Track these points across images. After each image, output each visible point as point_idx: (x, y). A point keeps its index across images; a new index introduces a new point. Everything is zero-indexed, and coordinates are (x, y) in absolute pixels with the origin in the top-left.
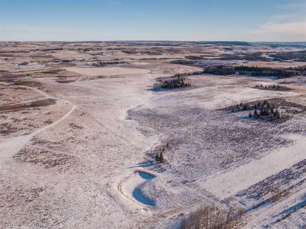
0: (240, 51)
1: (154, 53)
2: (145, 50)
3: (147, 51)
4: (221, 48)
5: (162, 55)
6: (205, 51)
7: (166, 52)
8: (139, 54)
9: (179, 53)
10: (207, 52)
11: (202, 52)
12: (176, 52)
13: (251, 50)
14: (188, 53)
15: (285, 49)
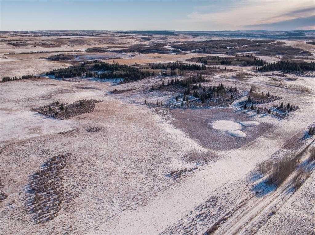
0: (158, 41)
1: (52, 44)
2: (41, 42)
3: (43, 42)
4: (139, 37)
5: (61, 47)
6: (117, 42)
7: (68, 43)
9: (83, 45)
10: (120, 42)
11: (114, 42)
12: (80, 44)
13: (170, 40)
14: (95, 44)
15: (205, 38)
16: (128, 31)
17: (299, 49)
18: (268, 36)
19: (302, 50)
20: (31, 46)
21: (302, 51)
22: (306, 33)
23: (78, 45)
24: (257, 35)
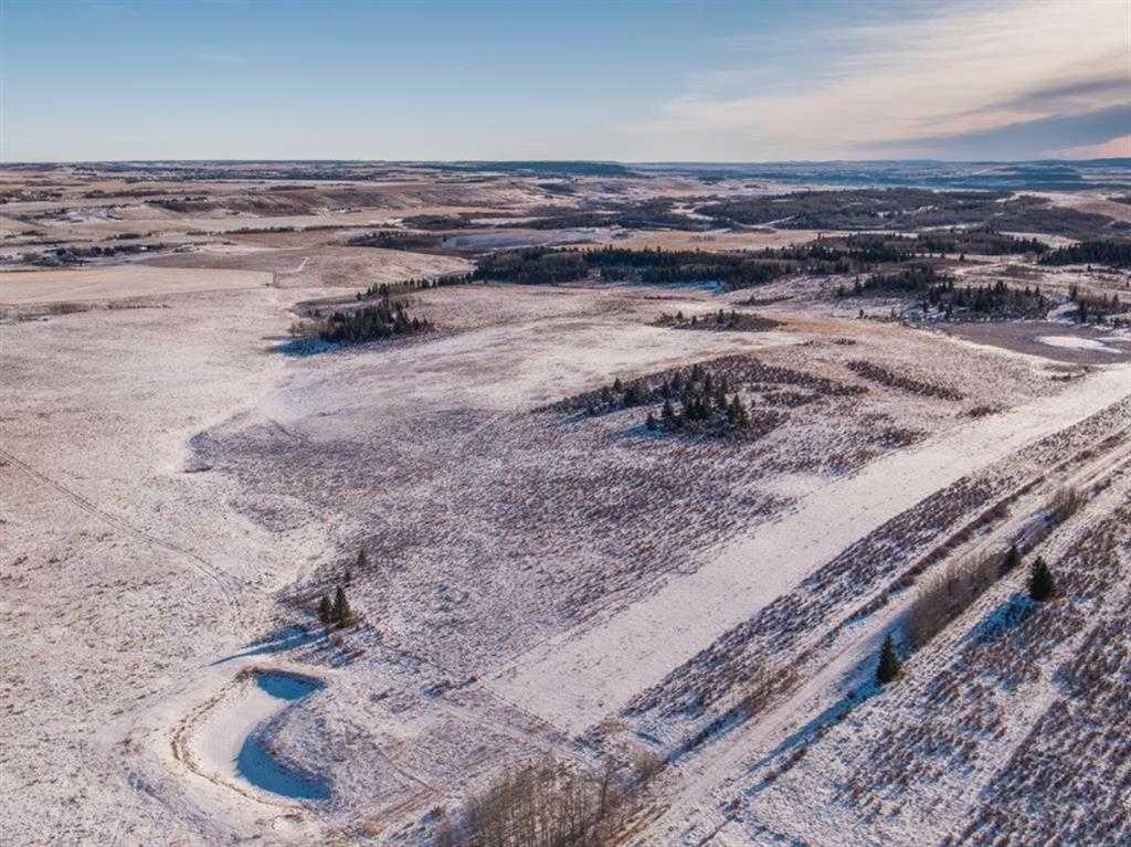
0: (599, 195)
1: (283, 206)
2: (246, 197)
3: (255, 199)
4: (534, 184)
5: (313, 214)
6: (474, 199)
7: (329, 201)
8: (220, 212)
9: (378, 207)
10: (484, 199)
11: (467, 200)
12: (367, 204)
13: (636, 193)
14: (413, 206)
15: (747, 187)
16: (459, 163)
17: (1099, 217)
18: (954, 179)
19: (1110, 219)
20: (225, 210)
21: (1113, 223)
22: (1081, 171)
23: (363, 209)
24: (913, 175)
